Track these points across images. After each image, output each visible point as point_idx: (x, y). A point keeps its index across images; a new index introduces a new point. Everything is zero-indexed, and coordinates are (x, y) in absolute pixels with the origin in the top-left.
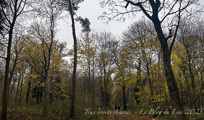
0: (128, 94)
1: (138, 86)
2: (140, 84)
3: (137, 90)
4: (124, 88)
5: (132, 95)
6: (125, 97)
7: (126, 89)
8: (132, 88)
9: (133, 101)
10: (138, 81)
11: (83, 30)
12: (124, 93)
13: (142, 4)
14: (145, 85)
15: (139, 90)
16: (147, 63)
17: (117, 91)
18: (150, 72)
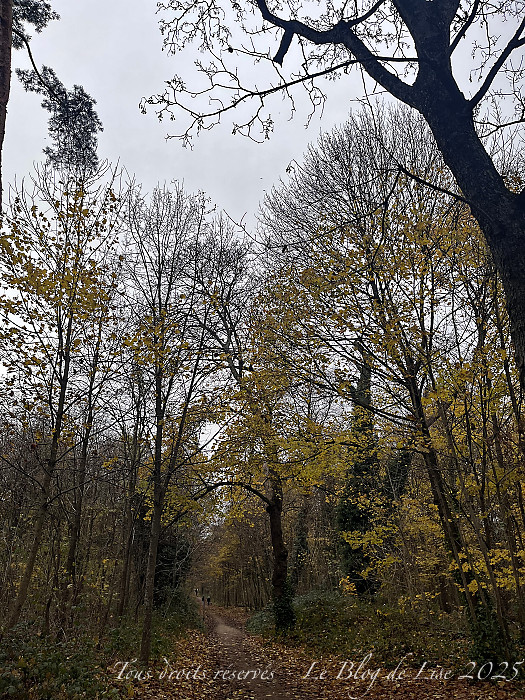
0: (303, 544)
1: (362, 498)
2: (373, 485)
3: (356, 520)
4: (274, 507)
5: (328, 549)
6: (281, 556)
7: (289, 515)
8: (327, 509)
9: (334, 581)
10: (357, 470)
11: (56, 149)
12: (277, 533)
13: (360, 27)
14: (401, 491)
15: (365, 518)
16: (410, 361)
17: (235, 525)
18: (429, 410)
